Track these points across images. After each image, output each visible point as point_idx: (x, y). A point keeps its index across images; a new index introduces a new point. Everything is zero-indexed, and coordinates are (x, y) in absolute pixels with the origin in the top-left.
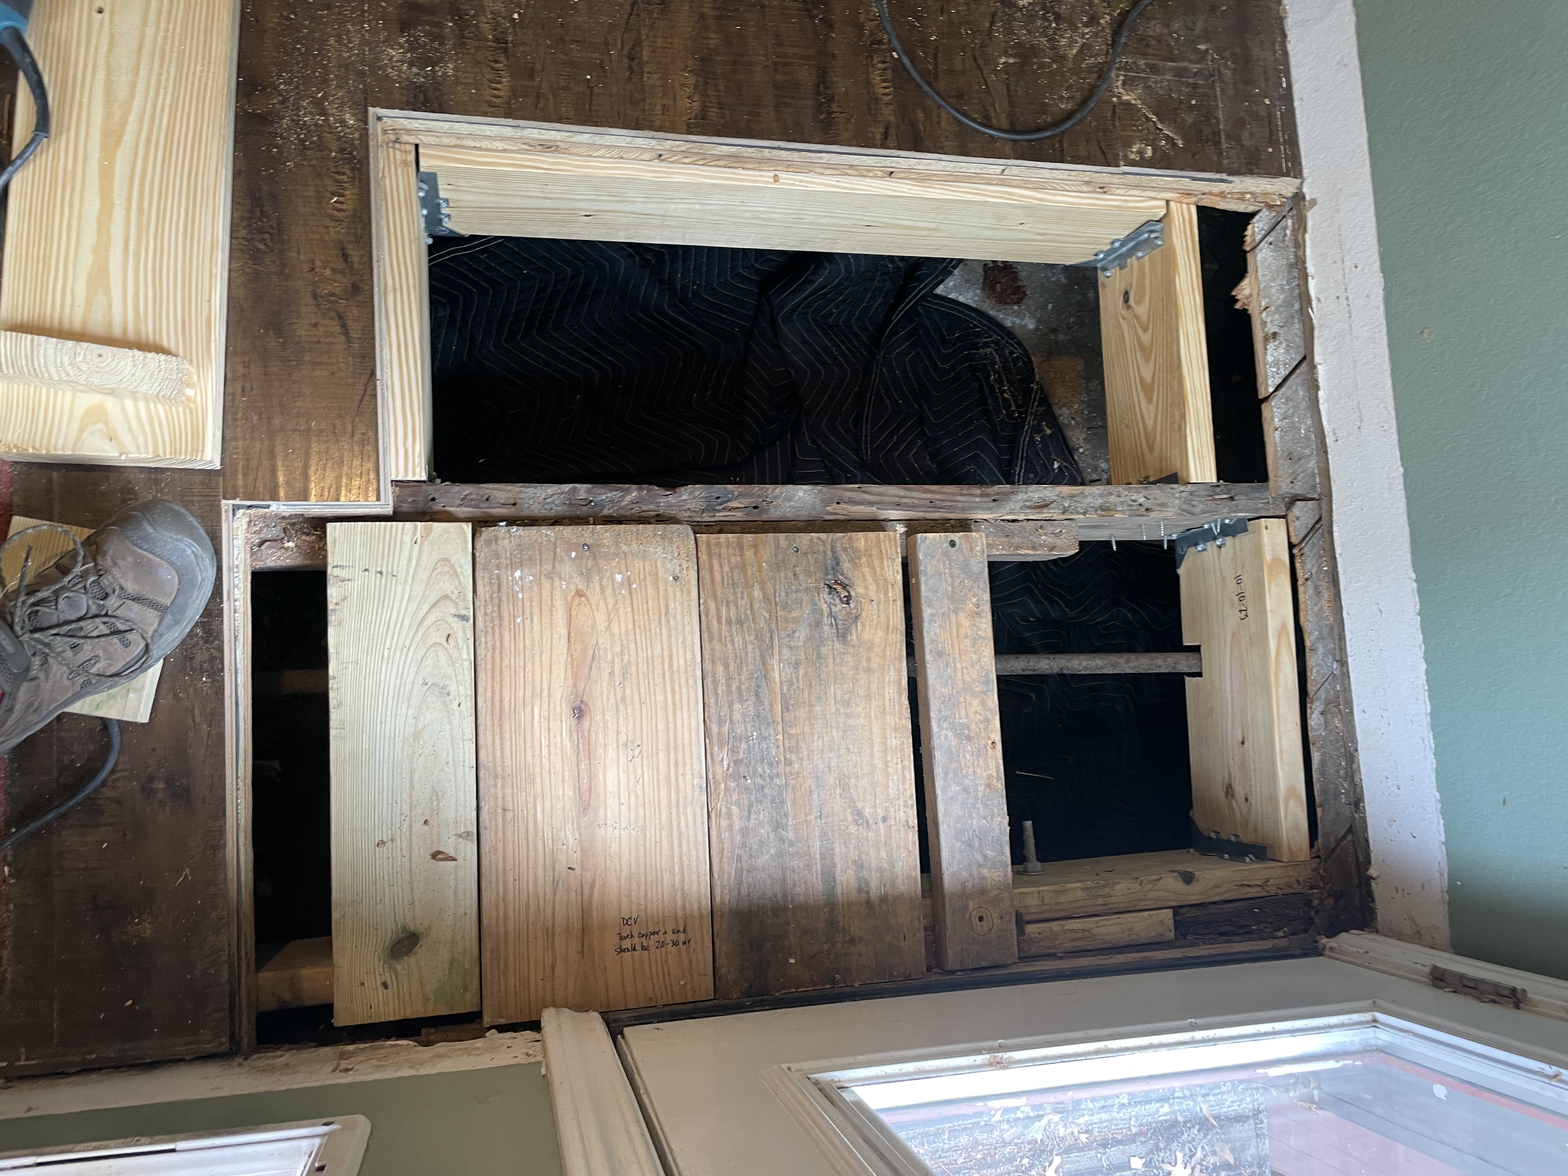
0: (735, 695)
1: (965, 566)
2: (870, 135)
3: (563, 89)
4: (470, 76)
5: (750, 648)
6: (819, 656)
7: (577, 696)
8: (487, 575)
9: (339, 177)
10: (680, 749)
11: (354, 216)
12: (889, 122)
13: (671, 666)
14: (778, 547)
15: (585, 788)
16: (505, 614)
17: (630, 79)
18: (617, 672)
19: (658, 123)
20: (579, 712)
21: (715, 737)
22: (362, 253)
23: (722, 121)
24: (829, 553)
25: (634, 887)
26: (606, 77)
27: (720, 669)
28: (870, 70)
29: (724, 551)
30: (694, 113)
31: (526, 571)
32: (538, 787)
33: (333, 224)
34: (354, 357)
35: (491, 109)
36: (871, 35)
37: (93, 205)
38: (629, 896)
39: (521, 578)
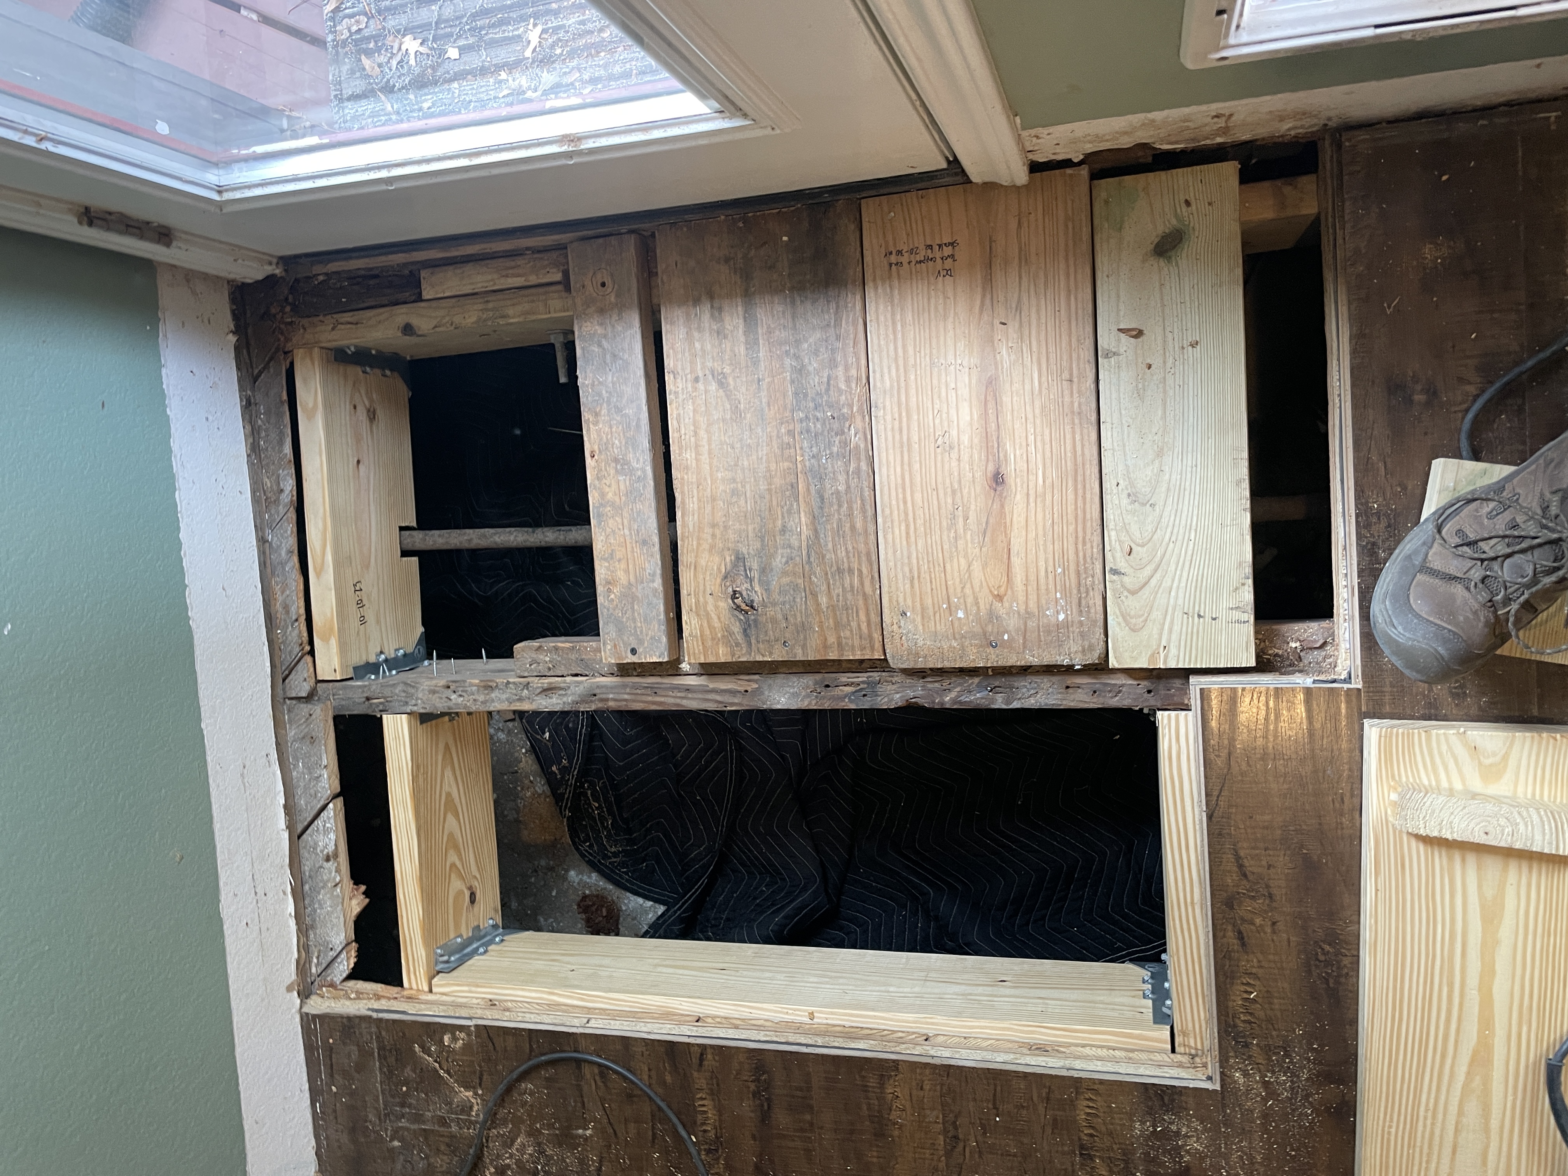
0: (844, 498)
1: (620, 630)
2: (717, 1058)
3: (1023, 1107)
4: (1117, 1121)
5: (830, 545)
6: (762, 539)
7: (1001, 495)
8: (1092, 615)
9: (1249, 1018)
10: (897, 445)
11: (1233, 978)
12: (699, 1071)
13: (907, 526)
14: (804, 647)
15: (991, 405)
16: (1073, 576)
17: (956, 1117)
18: (961, 520)
19: (927, 1071)
20: (998, 479)
21: (863, 457)
22: (1225, 940)
23: (863, 1073)
24: (753, 641)
25: (941, 308)
26: (980, 1119)
27: (859, 525)
28: (717, 1124)
29: (857, 642)
30: (891, 1081)
31: (1053, 620)
32: (1037, 404)
33: (1254, 971)
34: (1230, 834)
35: (1096, 1087)
36: (718, 1159)
37: (1500, 988)
38: (946, 298)
39: (1058, 613)
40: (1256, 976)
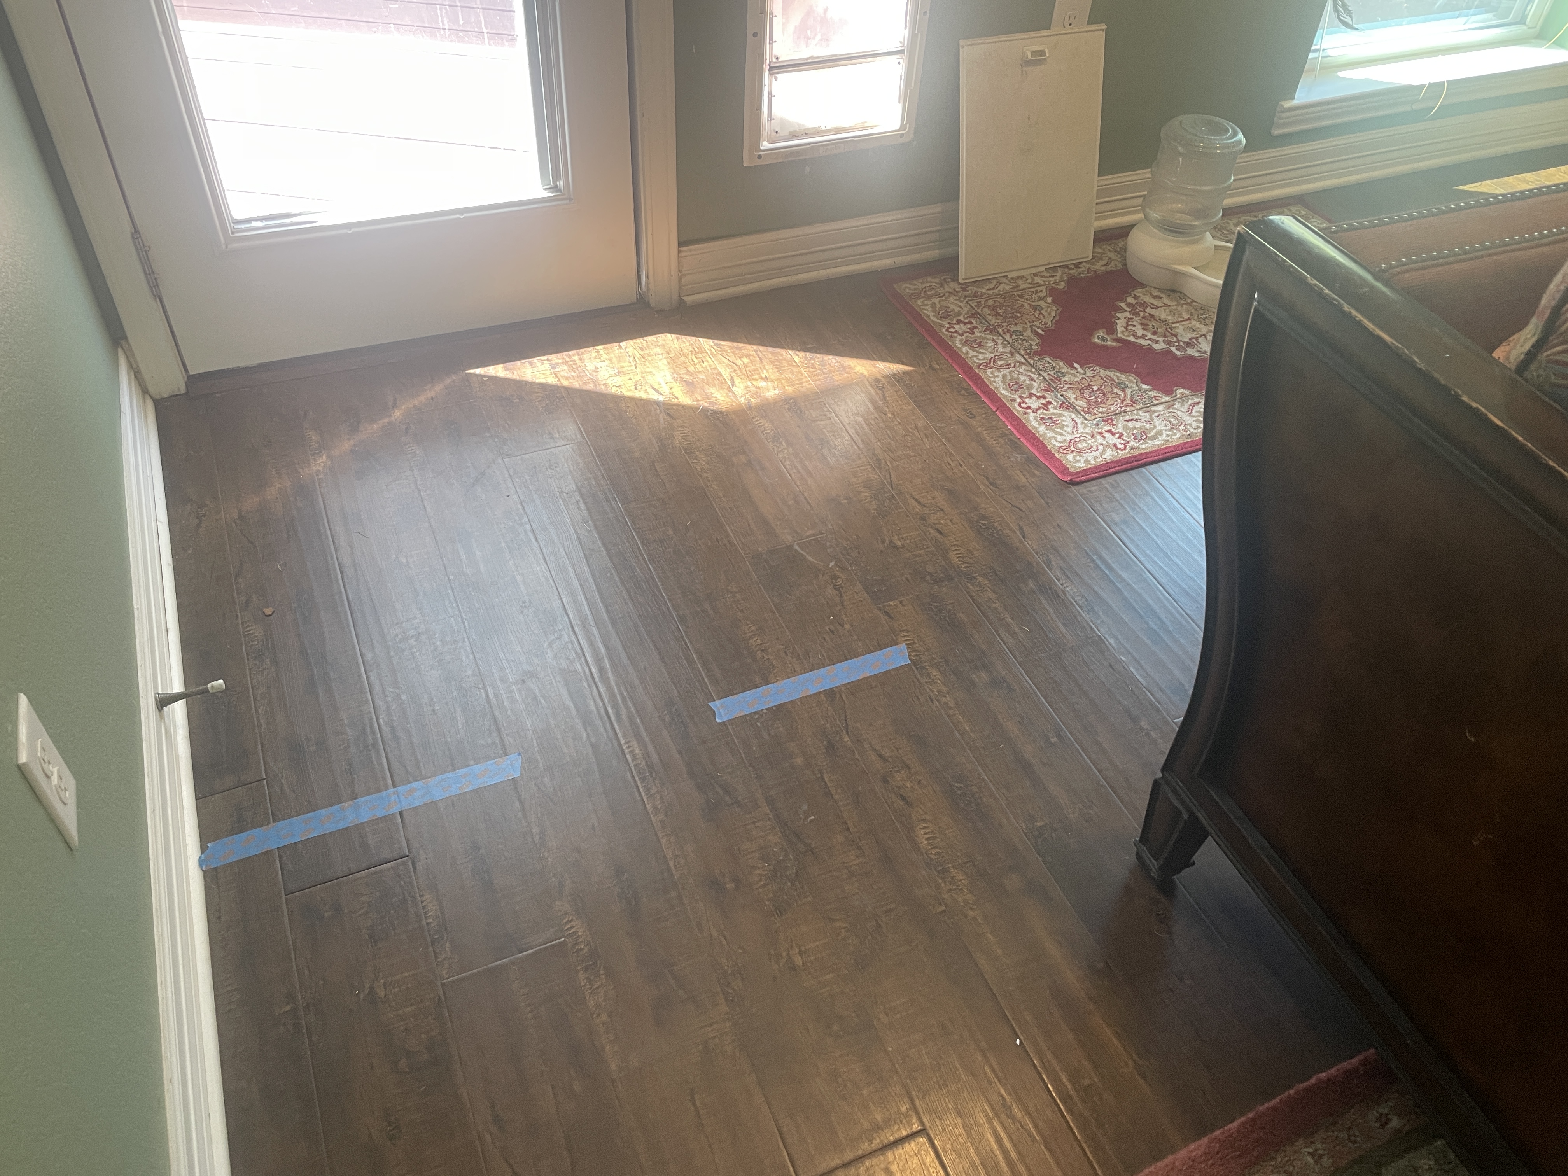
40: (958, 546)
